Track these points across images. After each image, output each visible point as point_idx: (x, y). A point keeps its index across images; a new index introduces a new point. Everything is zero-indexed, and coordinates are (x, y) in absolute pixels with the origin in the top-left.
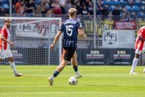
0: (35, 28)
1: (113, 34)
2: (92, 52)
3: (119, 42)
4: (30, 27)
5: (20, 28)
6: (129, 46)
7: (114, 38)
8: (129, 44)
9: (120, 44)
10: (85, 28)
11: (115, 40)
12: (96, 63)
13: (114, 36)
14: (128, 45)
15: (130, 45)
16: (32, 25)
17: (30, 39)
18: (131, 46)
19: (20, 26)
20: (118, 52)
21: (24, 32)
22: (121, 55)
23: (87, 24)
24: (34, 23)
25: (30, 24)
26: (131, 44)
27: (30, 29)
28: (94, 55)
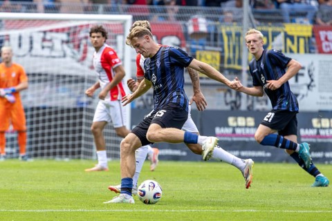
0: (65, 46)
1: (303, 68)
2: (231, 120)
3: (320, 91)
4: (50, 40)
5: (20, 45)
7: (304, 80)
9: (322, 98)
10: (222, 46)
11: (309, 86)
12: (244, 153)
13: (305, 72)
16: (54, 35)
17: (43, 77)
19: (20, 38)
20: (315, 122)
21: (31, 56)
22: (322, 133)
23: (229, 35)
24: (63, 30)
25: (51, 31)
27: (52, 48)
28: (238, 131)
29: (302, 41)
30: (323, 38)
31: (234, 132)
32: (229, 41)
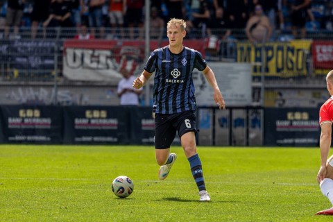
0: (109, 62)
4: (98, 57)
6: (236, 100)
8: (237, 95)
12: (96, 139)
14: (234, 98)
15: (239, 98)
18: (241, 100)
21: (84, 67)
26: (242, 96)
27: (98, 62)
28: (93, 121)
29: (301, 54)
30: (318, 51)
31: (89, 122)
32: (241, 54)
